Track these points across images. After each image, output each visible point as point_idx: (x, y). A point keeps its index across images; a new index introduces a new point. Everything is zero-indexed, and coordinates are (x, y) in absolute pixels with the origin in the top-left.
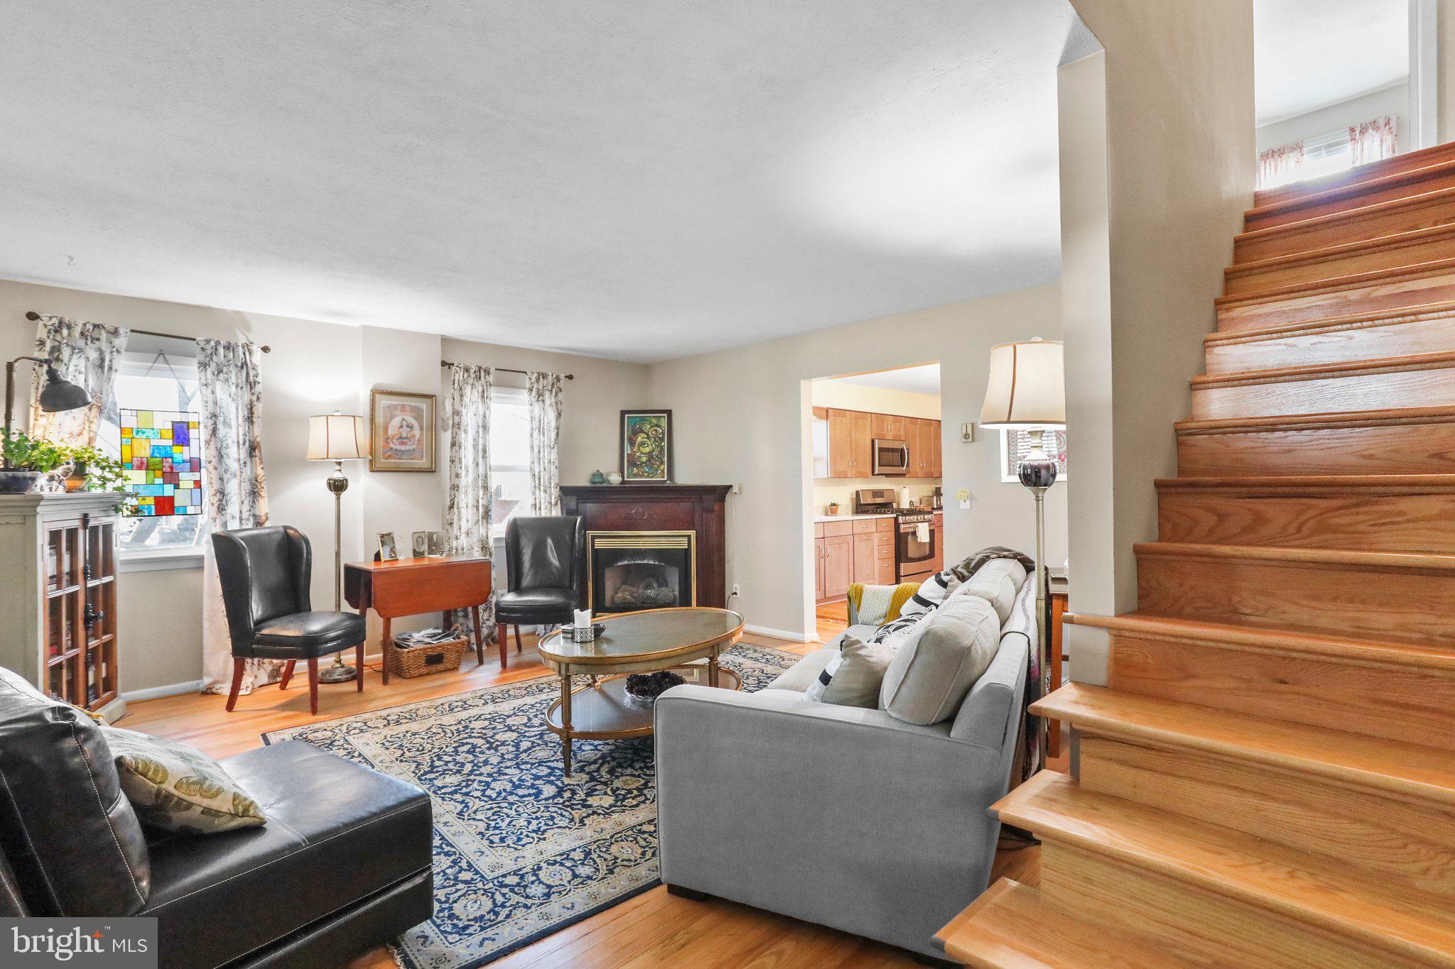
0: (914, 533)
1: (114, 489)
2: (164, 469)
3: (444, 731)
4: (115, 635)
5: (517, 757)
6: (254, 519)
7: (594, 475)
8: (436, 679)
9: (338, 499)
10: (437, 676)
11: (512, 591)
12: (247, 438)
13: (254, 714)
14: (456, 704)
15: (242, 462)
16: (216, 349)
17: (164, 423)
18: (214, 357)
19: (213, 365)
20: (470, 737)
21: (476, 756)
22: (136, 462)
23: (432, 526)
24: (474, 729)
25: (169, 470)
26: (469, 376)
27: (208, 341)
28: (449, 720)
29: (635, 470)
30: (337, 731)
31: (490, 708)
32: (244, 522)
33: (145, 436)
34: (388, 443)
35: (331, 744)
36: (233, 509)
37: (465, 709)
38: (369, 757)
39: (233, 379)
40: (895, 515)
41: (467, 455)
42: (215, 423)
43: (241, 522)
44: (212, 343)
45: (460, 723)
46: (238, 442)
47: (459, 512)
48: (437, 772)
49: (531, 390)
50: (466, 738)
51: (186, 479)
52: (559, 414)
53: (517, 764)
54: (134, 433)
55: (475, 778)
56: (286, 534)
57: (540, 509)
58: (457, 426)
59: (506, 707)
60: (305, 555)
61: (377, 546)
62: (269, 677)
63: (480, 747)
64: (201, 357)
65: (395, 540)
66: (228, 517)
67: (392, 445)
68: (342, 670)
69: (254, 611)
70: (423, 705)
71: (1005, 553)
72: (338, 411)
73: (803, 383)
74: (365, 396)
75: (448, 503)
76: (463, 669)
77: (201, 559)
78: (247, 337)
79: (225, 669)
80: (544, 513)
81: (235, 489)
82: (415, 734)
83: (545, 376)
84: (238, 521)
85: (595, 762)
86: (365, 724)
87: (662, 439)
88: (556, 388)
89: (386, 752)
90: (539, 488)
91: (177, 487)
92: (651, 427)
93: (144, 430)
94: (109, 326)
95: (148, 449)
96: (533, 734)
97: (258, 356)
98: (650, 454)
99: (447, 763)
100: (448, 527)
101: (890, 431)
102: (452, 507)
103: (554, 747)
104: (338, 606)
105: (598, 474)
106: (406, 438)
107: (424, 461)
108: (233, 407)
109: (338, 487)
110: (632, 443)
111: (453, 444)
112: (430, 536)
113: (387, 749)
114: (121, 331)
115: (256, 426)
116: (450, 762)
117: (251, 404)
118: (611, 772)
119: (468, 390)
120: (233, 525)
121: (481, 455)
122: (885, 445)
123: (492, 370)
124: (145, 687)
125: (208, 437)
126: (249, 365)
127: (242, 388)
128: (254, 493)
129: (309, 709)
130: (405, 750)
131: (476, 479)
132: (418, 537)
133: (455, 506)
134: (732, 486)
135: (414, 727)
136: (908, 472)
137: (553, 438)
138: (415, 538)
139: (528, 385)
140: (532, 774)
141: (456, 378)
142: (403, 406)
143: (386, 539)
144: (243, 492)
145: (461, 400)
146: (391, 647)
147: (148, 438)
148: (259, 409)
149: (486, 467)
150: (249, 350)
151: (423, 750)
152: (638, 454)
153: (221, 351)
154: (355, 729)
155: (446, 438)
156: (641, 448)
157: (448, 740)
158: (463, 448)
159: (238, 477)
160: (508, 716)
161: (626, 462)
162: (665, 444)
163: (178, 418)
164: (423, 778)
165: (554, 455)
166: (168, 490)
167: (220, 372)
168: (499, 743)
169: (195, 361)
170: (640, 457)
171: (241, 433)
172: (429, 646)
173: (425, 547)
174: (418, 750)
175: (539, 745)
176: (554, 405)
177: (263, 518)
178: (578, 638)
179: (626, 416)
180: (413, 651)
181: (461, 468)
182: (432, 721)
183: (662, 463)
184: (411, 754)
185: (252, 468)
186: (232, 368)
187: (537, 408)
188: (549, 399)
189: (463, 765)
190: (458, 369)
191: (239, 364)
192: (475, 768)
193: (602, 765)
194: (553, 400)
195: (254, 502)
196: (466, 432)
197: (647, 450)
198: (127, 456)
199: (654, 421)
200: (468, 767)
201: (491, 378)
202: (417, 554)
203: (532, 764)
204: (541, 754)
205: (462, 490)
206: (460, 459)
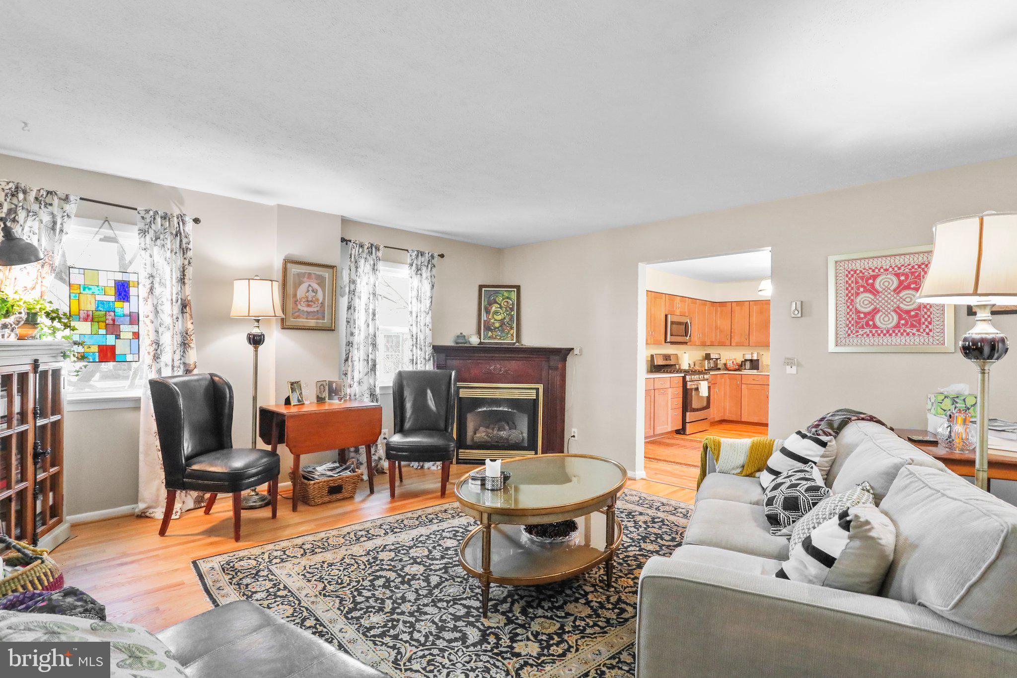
0: (697, 389)
1: (63, 337)
2: (107, 322)
3: (357, 563)
4: (62, 469)
5: (430, 593)
6: (185, 367)
7: (458, 337)
8: (337, 508)
9: (256, 351)
10: (338, 504)
11: (398, 432)
12: (179, 297)
13: (185, 539)
14: (360, 533)
15: (175, 317)
16: (154, 219)
17: (108, 281)
18: (153, 226)
19: (151, 232)
20: (382, 569)
21: (392, 591)
22: (82, 315)
23: (331, 376)
24: (383, 560)
25: (111, 322)
26: (363, 251)
27: (147, 211)
28: (357, 550)
29: (490, 334)
30: (260, 560)
31: (391, 539)
32: (175, 369)
33: (90, 292)
34: (297, 305)
35: (257, 574)
36: (166, 358)
37: (369, 539)
38: (294, 590)
39: (169, 246)
40: (683, 375)
41: (361, 317)
42: (152, 283)
43: (173, 369)
44: (151, 213)
45: (368, 554)
46: (172, 300)
47: (353, 365)
48: (361, 609)
49: (411, 265)
50: (378, 571)
51: (126, 331)
52: (433, 286)
53: (433, 601)
54: (82, 289)
55: (399, 617)
56: (212, 381)
57: (416, 363)
58: (353, 292)
59: (405, 537)
60: (228, 400)
61: (287, 392)
62: (195, 502)
63: (393, 581)
64: (141, 225)
65: (302, 387)
66: (162, 365)
67: (299, 307)
68: (257, 497)
69: (185, 448)
70: (332, 534)
71: (862, 416)
72: (257, 276)
73: (641, 266)
74: (278, 264)
75: (344, 357)
76: (358, 498)
77: (138, 400)
78: (180, 209)
79: (158, 496)
80: (420, 367)
81: (169, 341)
82: (330, 565)
83: (422, 254)
84: (170, 368)
85: (504, 601)
86: (284, 552)
87: (512, 309)
88: (431, 265)
89: (308, 584)
90: (416, 347)
91: (118, 337)
92: (503, 299)
93: (90, 287)
94: (61, 193)
95: (93, 304)
96: (437, 567)
97: (190, 226)
98: (502, 322)
99: (368, 599)
100: (343, 376)
101: (679, 307)
102: (347, 360)
103: (461, 582)
104: (254, 442)
105: (462, 336)
106: (311, 301)
107: (326, 321)
108: (167, 269)
109: (256, 341)
110: (488, 312)
111: (349, 308)
112: (330, 384)
113: (309, 581)
114: (72, 198)
115: (187, 286)
116: (370, 598)
117: (183, 268)
118: (524, 612)
119: (362, 262)
120: (167, 372)
121: (371, 317)
122: (676, 319)
123: (382, 247)
124: (86, 512)
125: (146, 295)
126: (183, 234)
127: (176, 253)
128: (185, 344)
129: (233, 535)
130: (326, 582)
131: (367, 338)
132: (321, 385)
133: (350, 360)
134: (573, 349)
135: (329, 556)
136: (690, 341)
137: (428, 305)
138: (318, 385)
139: (409, 261)
140: (451, 614)
141: (353, 252)
142: (310, 274)
143: (295, 386)
144: (176, 344)
145: (357, 271)
146: (300, 478)
147: (93, 294)
148: (190, 271)
149: (375, 328)
150: (182, 220)
151: (342, 583)
152: (492, 321)
153: (159, 220)
154: (276, 557)
155: (344, 302)
156: (495, 316)
157: (363, 572)
158: (357, 311)
159: (171, 329)
160: (411, 548)
161: (483, 326)
162: (514, 313)
163: (120, 277)
164: (349, 616)
165: (428, 319)
166: (110, 340)
167: (157, 238)
168: (410, 577)
169: (136, 228)
170: (494, 323)
171: (174, 292)
172: (331, 478)
173: (326, 394)
174: (337, 583)
175: (447, 580)
176: (429, 278)
177: (192, 366)
178: (489, 485)
179: (483, 289)
180: (319, 483)
181: (355, 328)
182: (342, 552)
183: (512, 328)
184: (332, 588)
185: (183, 322)
186: (168, 235)
187: (416, 280)
188: (425, 273)
189: (383, 601)
190: (355, 245)
191: (174, 232)
192: (396, 605)
193: (512, 604)
194: (429, 274)
195: (184, 352)
196: (360, 298)
197: (499, 317)
198: (75, 309)
199: (506, 294)
200: (389, 605)
201: (380, 254)
202: (320, 400)
203: (448, 602)
204: (453, 590)
205: (355, 346)
206: (354, 320)
